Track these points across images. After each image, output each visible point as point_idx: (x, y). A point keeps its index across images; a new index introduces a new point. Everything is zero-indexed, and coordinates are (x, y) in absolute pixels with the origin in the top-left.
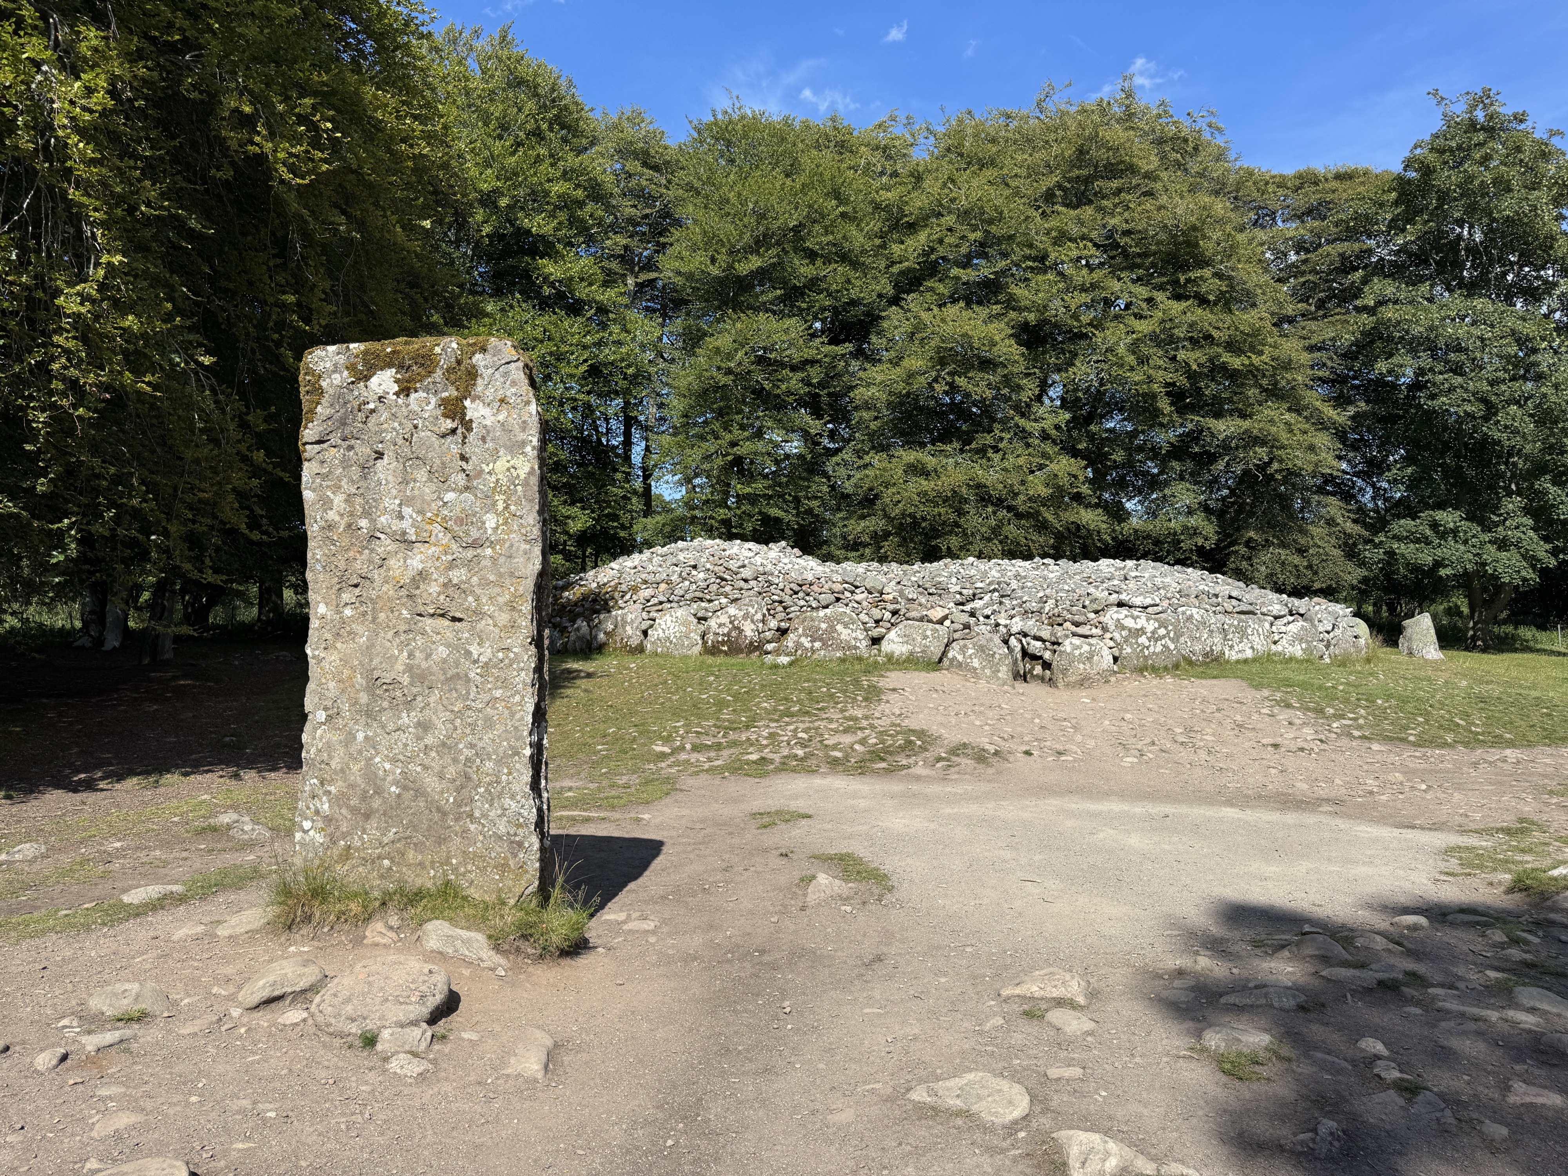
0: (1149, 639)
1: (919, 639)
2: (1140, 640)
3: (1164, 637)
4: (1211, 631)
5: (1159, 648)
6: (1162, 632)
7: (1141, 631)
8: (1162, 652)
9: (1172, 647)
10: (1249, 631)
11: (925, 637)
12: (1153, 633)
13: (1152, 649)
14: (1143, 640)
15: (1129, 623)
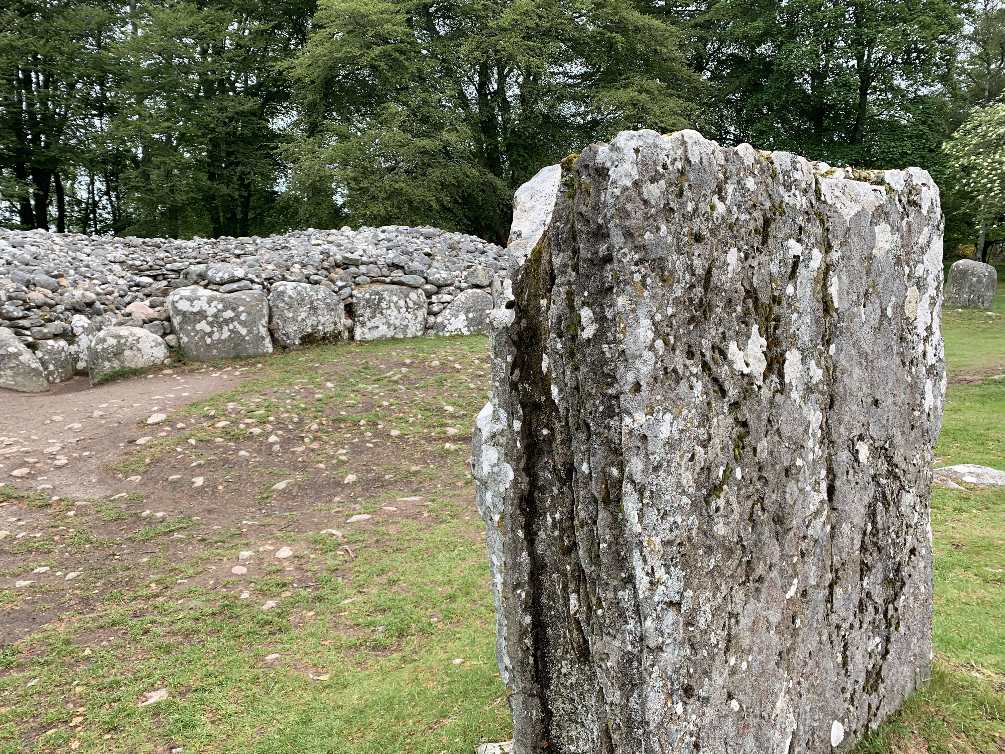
0: (211, 324)
3: (232, 320)
5: (226, 334)
7: (201, 315)
8: (230, 339)
10: (384, 304)
12: (215, 316)
13: (216, 336)
15: (183, 306)
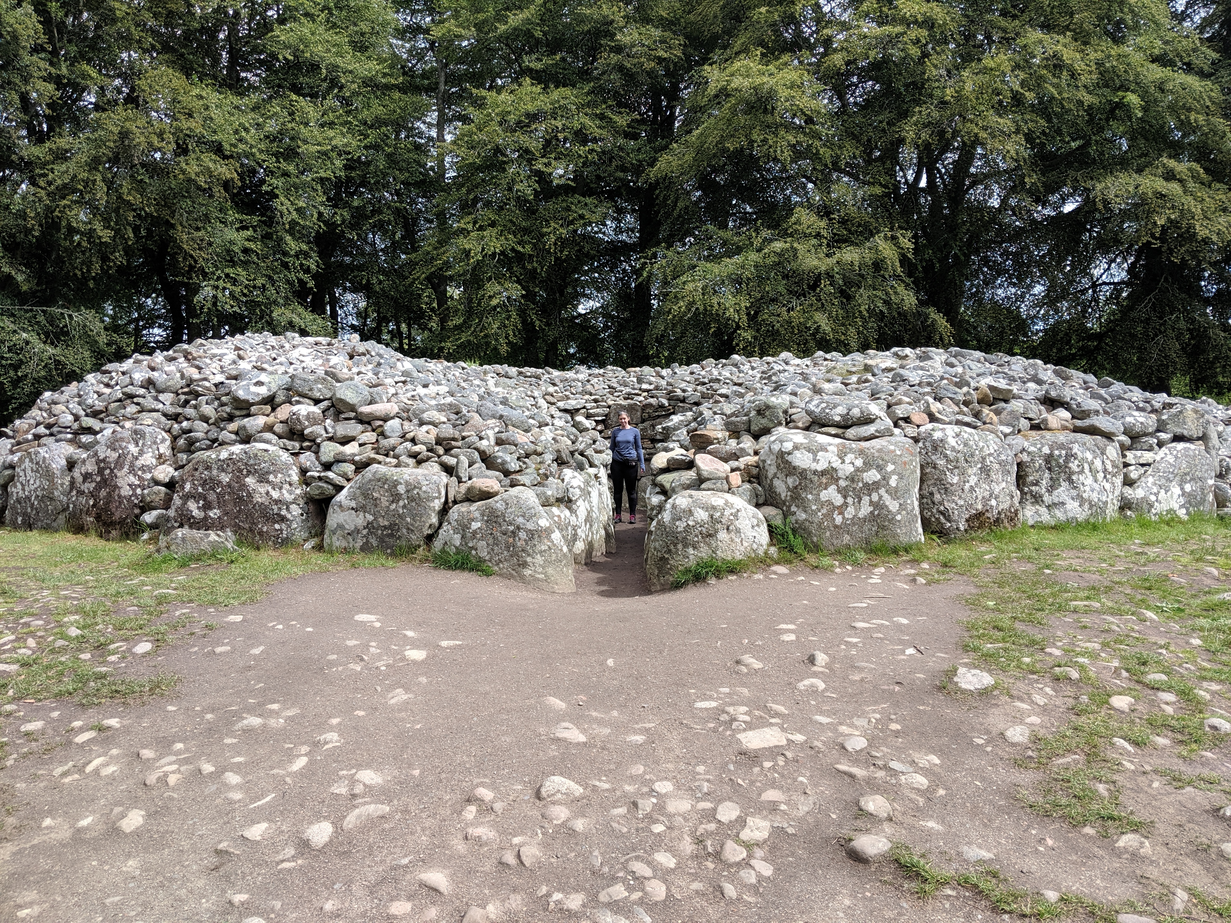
0: (844, 492)
1: (384, 502)
2: (824, 495)
3: (875, 486)
4: (985, 471)
5: (865, 510)
6: (872, 476)
7: (829, 476)
8: (872, 518)
9: (893, 505)
10: (1074, 466)
11: (396, 497)
12: (852, 479)
13: (850, 512)
14: (831, 494)
15: (801, 460)
